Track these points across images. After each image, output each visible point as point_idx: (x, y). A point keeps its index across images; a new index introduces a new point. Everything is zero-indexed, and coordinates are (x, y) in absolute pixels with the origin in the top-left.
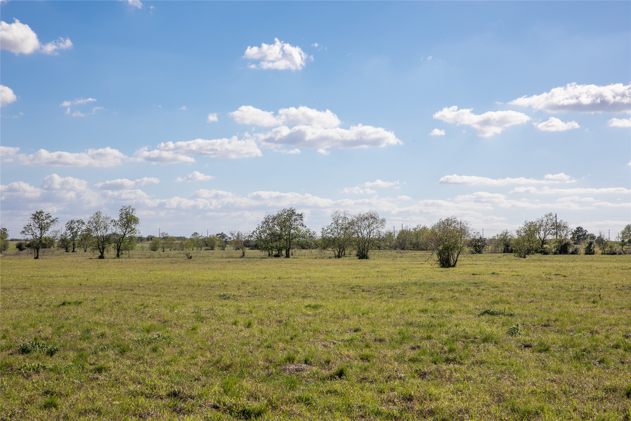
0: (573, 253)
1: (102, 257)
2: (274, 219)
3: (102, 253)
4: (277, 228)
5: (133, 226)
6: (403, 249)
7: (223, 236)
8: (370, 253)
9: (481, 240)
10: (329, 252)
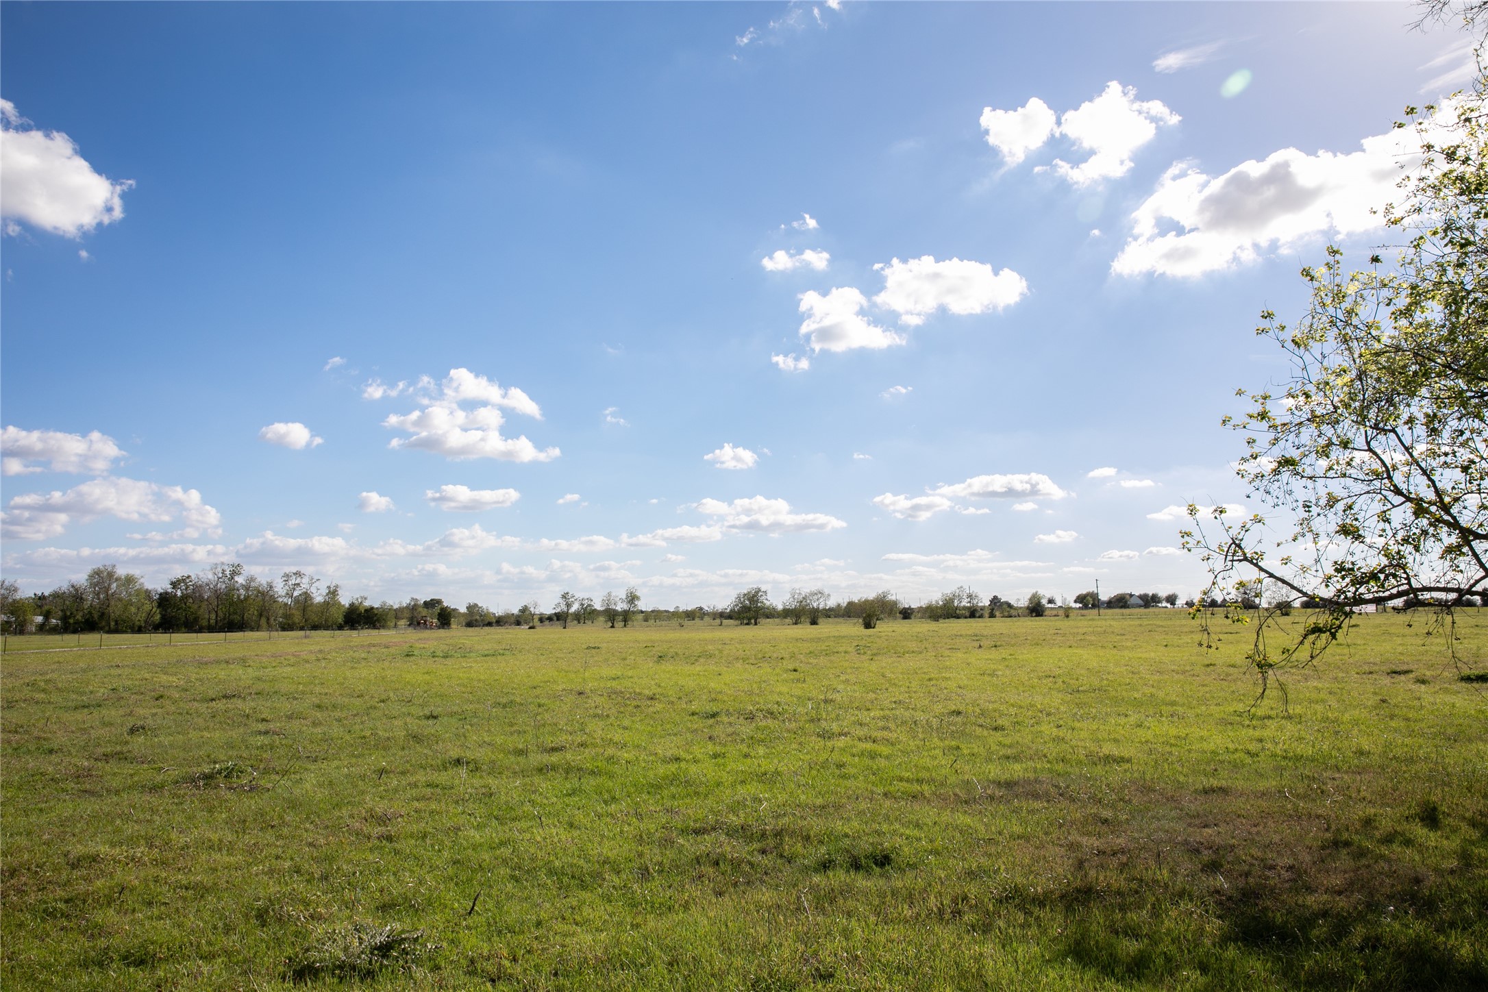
0: (979, 617)
1: (612, 627)
2: (745, 595)
3: (613, 624)
4: (747, 602)
5: (636, 603)
6: (849, 617)
7: (701, 609)
8: (820, 620)
9: (910, 608)
10: (788, 620)
